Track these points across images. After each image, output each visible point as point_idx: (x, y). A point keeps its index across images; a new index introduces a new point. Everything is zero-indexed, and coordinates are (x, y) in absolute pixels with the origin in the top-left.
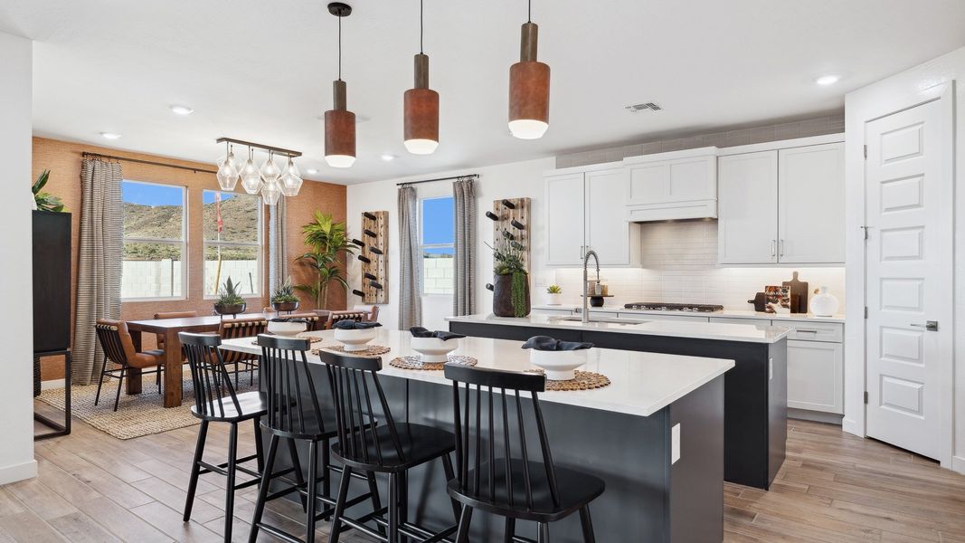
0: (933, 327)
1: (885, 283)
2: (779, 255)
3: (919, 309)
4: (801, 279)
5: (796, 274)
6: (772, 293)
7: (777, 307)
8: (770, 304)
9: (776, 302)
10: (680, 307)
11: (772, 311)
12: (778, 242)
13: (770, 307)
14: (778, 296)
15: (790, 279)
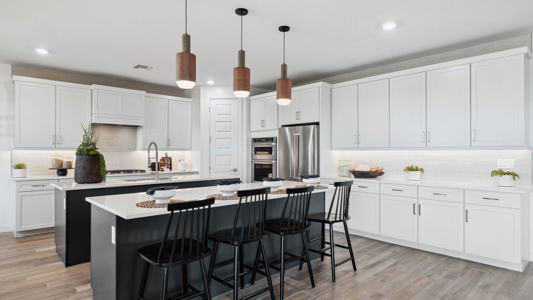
0: (235, 170)
1: (217, 157)
2: (168, 145)
3: (230, 165)
4: (169, 156)
5: (166, 154)
6: (163, 162)
7: (165, 168)
8: (162, 167)
9: (164, 166)
10: (118, 172)
11: (163, 170)
12: (168, 140)
13: (162, 169)
14: (165, 163)
15: (164, 156)
